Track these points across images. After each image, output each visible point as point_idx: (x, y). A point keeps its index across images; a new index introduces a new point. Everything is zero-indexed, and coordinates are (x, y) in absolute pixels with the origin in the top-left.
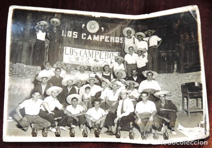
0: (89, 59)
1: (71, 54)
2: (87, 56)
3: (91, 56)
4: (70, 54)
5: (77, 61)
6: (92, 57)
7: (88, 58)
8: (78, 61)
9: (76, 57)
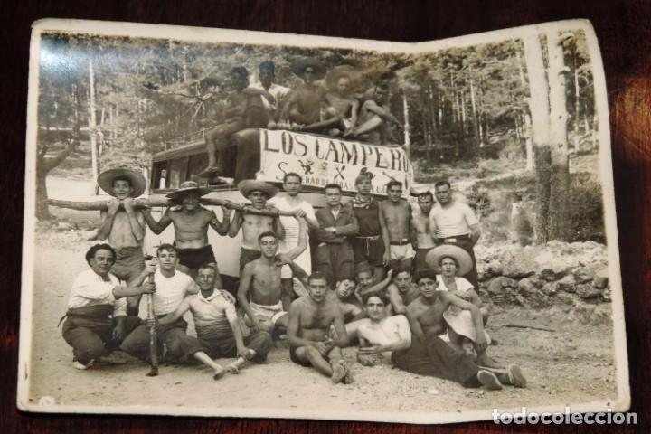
0: (344, 168)
1: (287, 150)
2: (340, 159)
3: (352, 160)
4: (281, 150)
5: (306, 173)
6: (355, 163)
7: (342, 165)
8: (309, 175)
9: (304, 160)
